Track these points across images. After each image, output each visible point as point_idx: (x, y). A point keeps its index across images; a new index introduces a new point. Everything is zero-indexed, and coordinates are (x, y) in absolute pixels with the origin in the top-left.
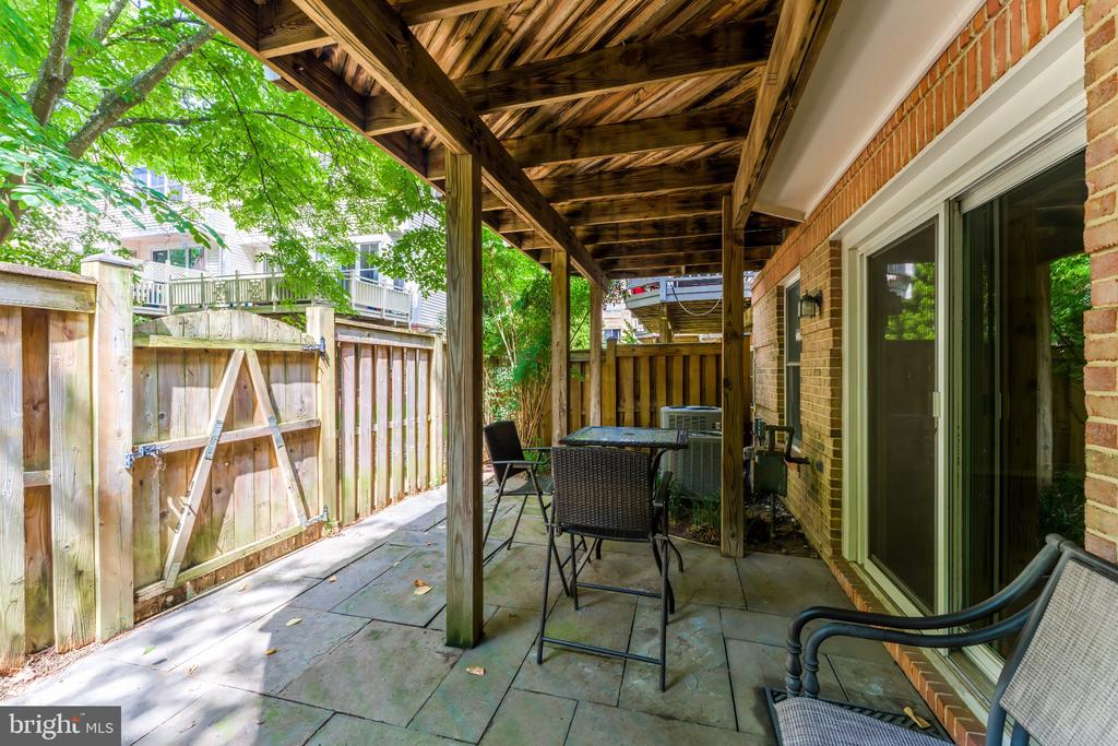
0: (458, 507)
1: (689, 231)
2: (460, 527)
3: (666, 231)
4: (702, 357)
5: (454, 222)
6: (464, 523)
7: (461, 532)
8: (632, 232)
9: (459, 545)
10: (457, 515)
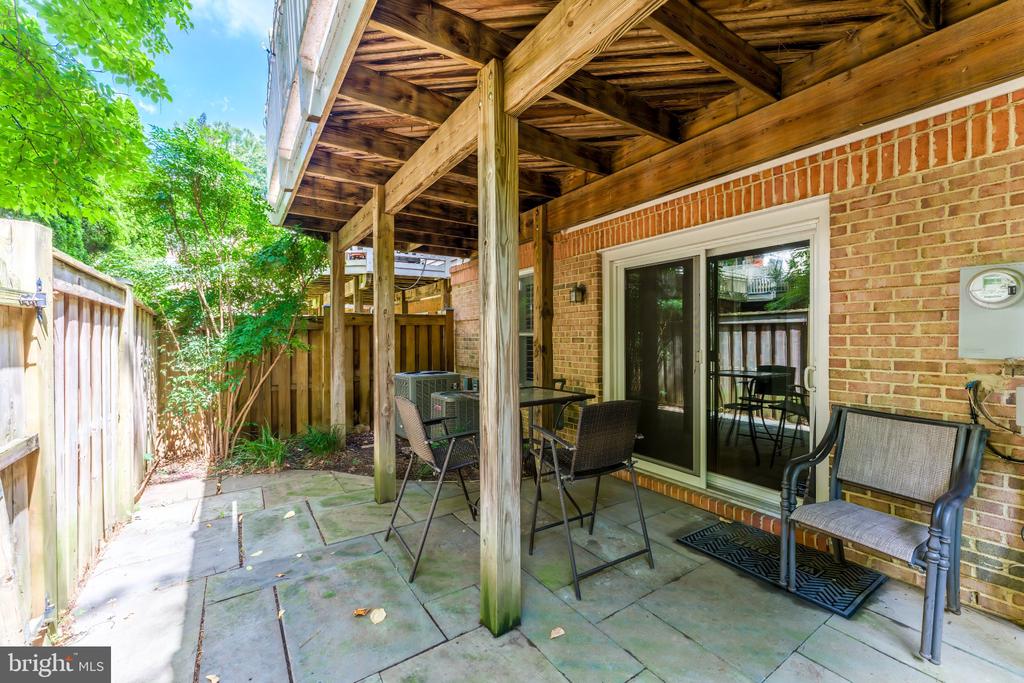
0: (507, 484)
1: (469, 219)
2: (509, 503)
3: (451, 215)
4: (417, 327)
5: (503, 183)
6: (513, 499)
7: (510, 509)
8: (422, 208)
9: (508, 524)
10: (507, 492)
